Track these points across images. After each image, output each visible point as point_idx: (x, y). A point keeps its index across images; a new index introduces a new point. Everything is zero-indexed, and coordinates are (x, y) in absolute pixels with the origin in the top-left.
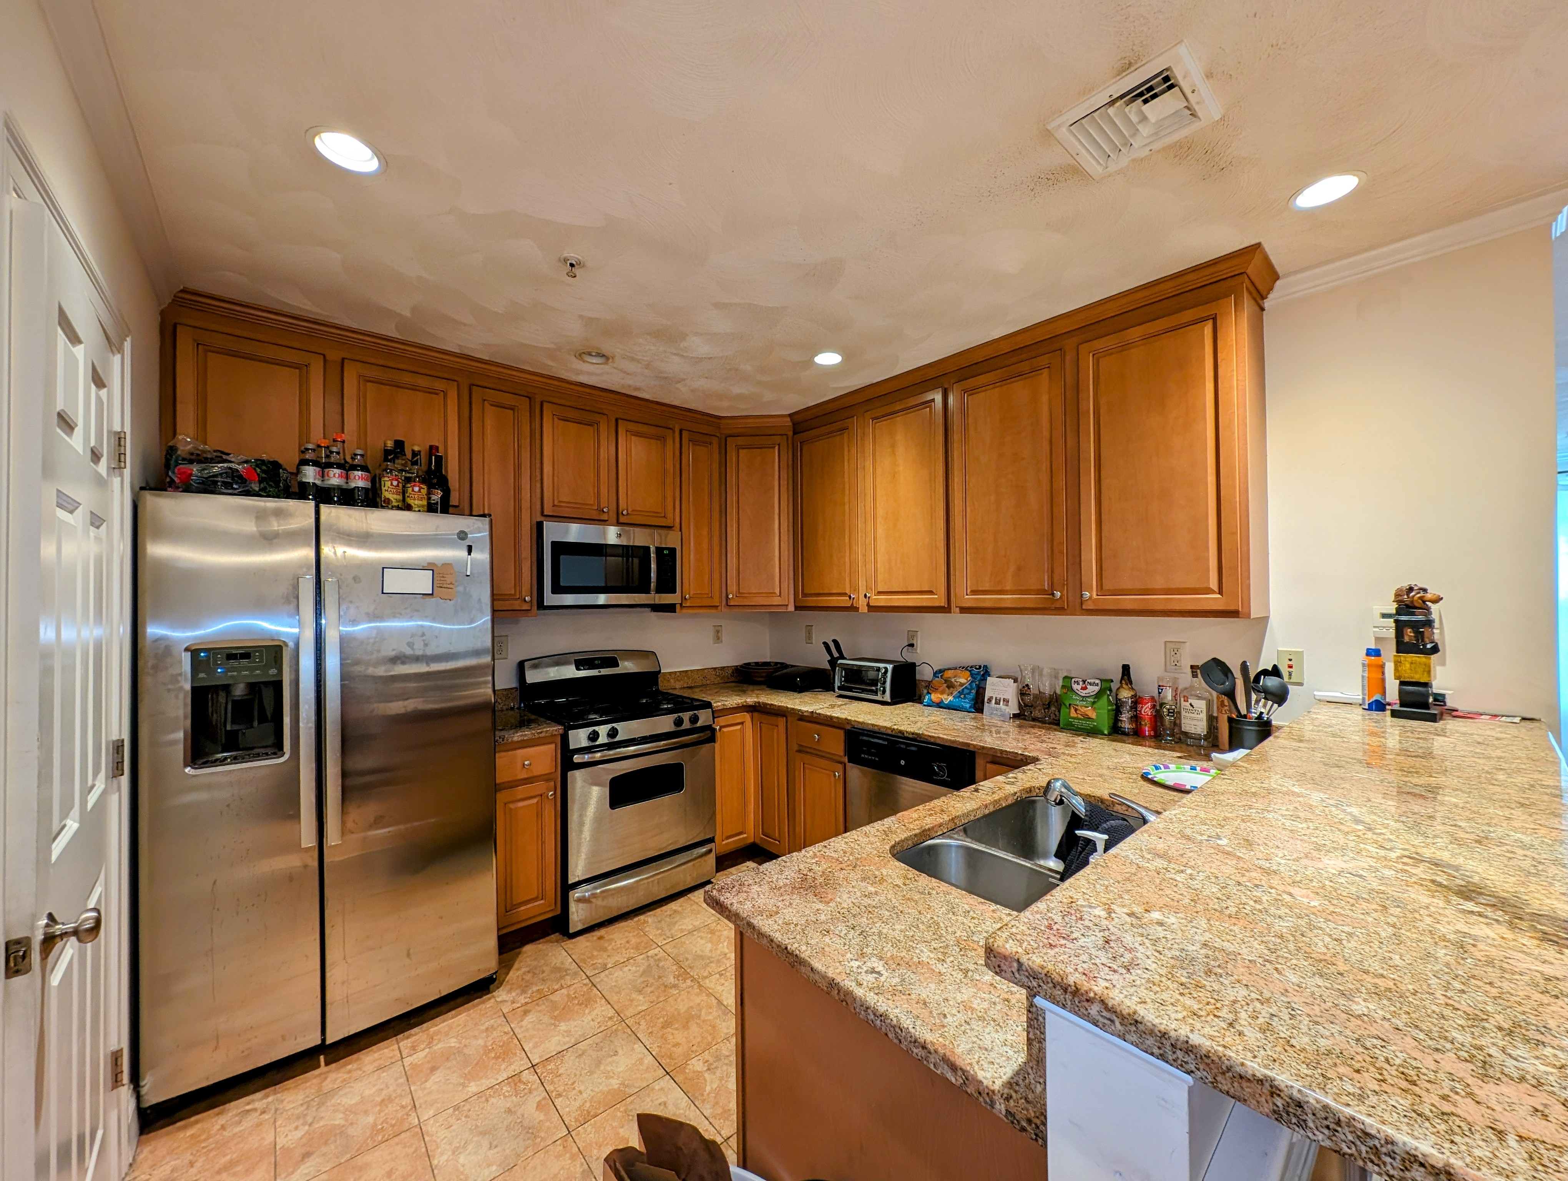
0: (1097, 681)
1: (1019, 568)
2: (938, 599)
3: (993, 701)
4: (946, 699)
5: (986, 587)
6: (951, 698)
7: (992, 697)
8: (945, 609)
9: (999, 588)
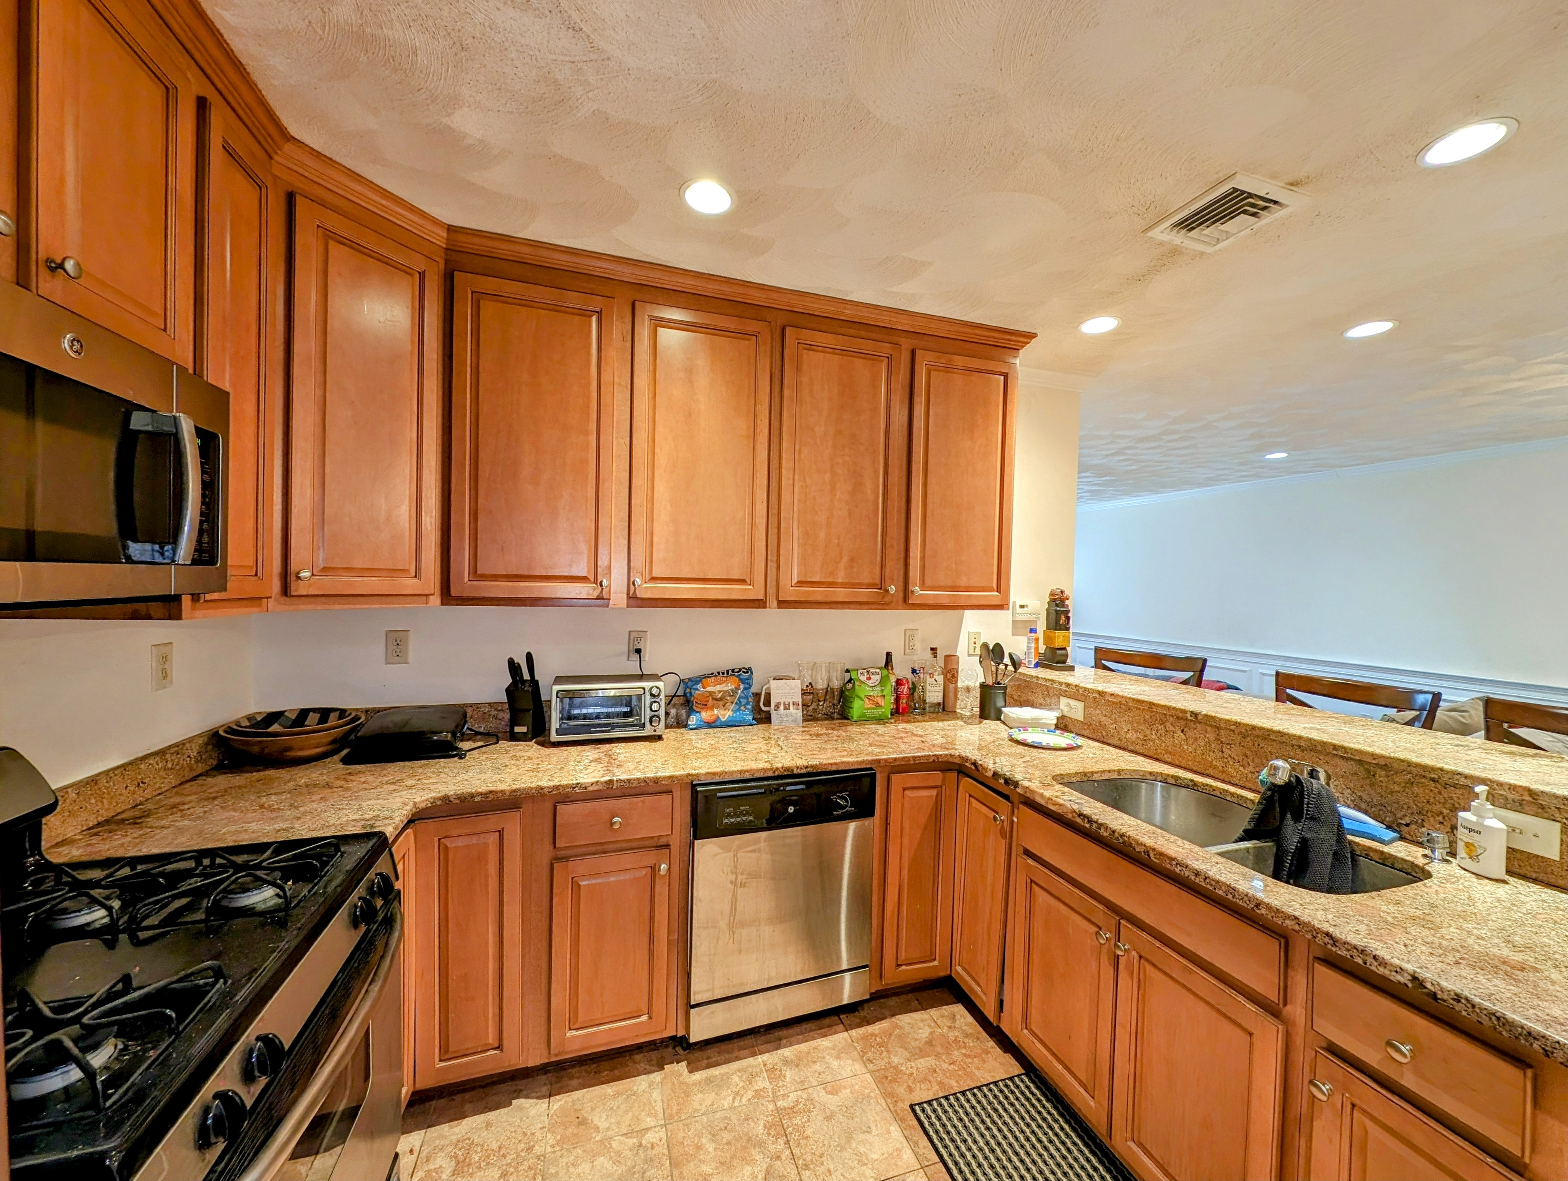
0: (878, 670)
1: (852, 560)
2: (754, 592)
3: (782, 707)
4: (724, 716)
5: (816, 579)
6: (729, 713)
7: (779, 703)
8: (760, 604)
9: (830, 580)
